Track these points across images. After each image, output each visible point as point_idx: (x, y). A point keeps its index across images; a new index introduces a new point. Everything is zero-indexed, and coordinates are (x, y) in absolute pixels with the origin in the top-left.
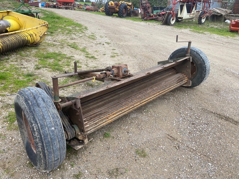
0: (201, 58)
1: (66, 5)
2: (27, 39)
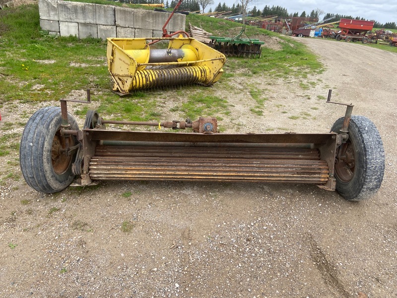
0: (363, 142)
1: (355, 33)
2: (195, 75)
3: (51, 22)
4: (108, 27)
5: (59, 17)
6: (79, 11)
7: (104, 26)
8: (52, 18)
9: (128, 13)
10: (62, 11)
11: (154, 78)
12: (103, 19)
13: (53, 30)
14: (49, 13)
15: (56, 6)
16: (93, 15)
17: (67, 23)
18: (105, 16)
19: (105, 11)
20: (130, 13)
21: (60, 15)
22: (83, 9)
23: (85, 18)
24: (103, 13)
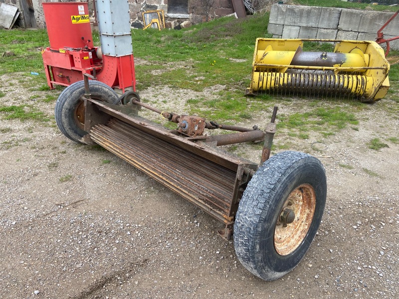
3: (277, 26)
4: (328, 31)
5: (284, 21)
6: (305, 15)
7: (325, 30)
8: (278, 22)
9: (355, 15)
10: (289, 15)
11: (285, 82)
12: (325, 22)
13: (277, 34)
14: (277, 18)
15: (284, 11)
16: (317, 19)
17: (290, 26)
18: (329, 20)
19: (330, 14)
20: (357, 15)
21: (286, 19)
22: (309, 12)
23: (308, 22)
24: (328, 16)
